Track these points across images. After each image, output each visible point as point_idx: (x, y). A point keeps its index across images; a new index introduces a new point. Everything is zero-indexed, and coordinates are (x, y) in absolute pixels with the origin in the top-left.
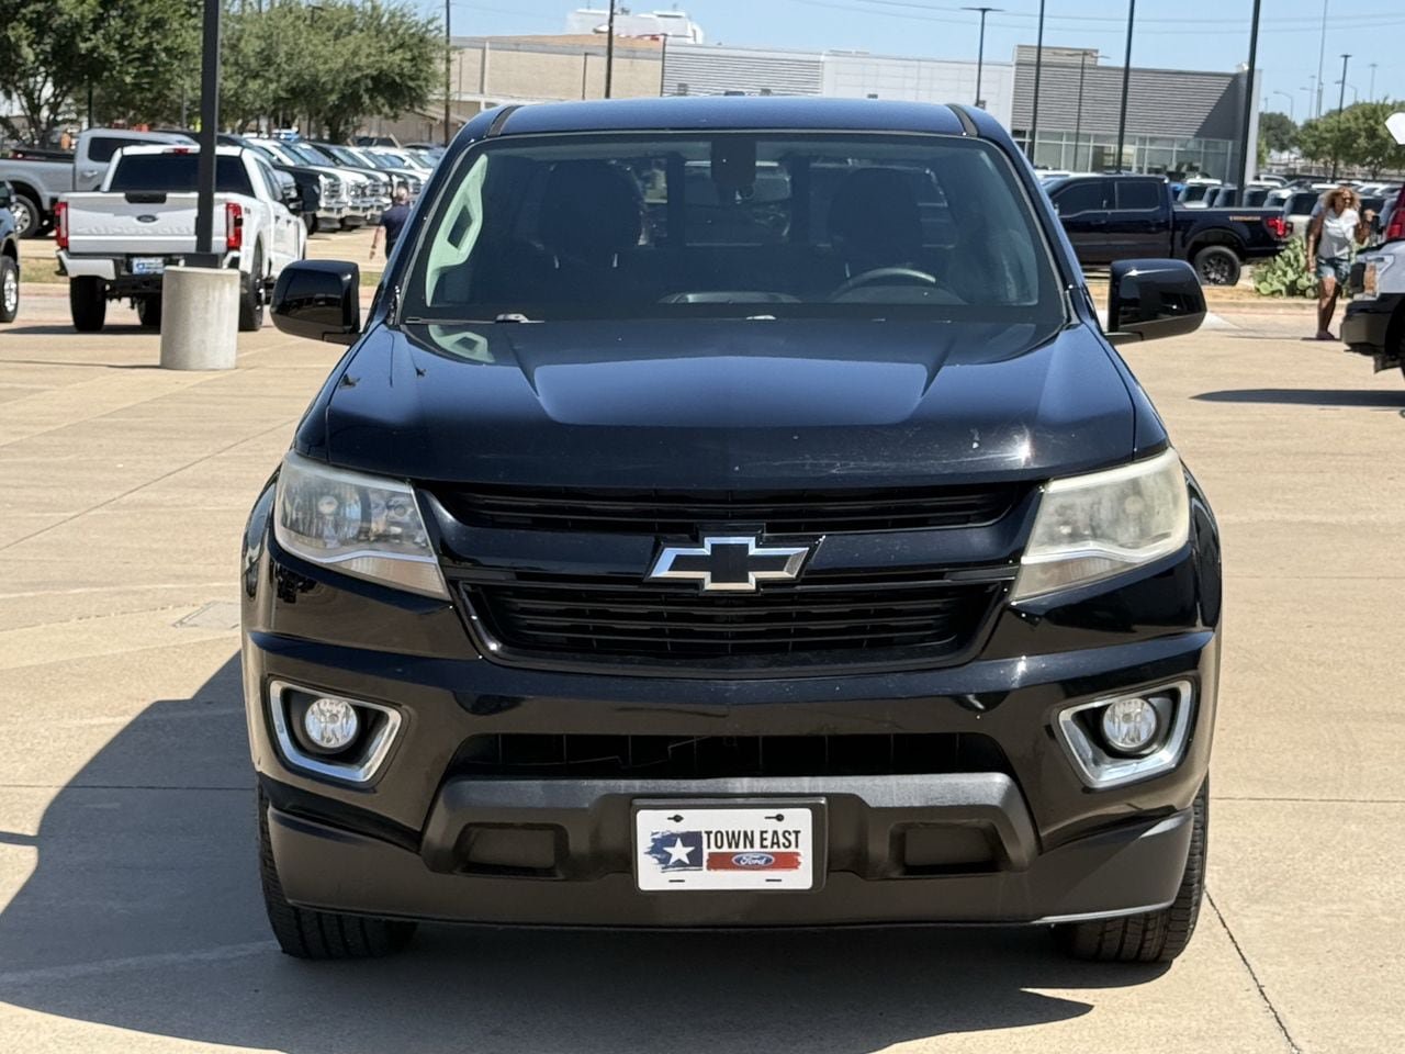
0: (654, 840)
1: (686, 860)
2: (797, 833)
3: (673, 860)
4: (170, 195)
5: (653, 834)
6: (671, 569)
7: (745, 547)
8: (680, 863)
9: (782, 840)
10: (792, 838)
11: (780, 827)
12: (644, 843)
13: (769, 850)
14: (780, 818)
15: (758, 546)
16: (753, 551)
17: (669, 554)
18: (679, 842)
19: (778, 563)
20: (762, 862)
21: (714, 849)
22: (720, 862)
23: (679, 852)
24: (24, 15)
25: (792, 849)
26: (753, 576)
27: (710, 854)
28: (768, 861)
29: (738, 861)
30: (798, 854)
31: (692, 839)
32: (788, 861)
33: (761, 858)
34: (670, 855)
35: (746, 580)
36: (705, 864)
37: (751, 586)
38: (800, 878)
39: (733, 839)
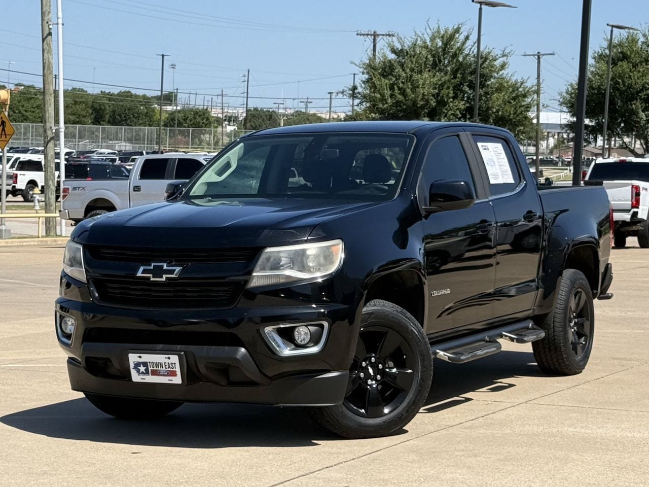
0: (134, 364)
1: (144, 372)
2: (175, 364)
3: (141, 372)
4: (604, 182)
5: (134, 362)
6: (142, 273)
7: (163, 266)
8: (143, 372)
9: (171, 366)
10: (174, 365)
11: (170, 361)
12: (132, 365)
13: (168, 369)
14: (169, 358)
15: (167, 266)
16: (165, 267)
17: (142, 269)
18: (142, 365)
19: (172, 272)
20: (166, 373)
21: (152, 368)
22: (155, 373)
23: (142, 369)
24: (641, 96)
25: (174, 369)
26: (164, 276)
27: (151, 370)
28: (168, 373)
29: (159, 372)
30: (176, 371)
31: (145, 364)
32: (173, 374)
33: (166, 372)
34: (140, 370)
35: (162, 277)
36: (150, 373)
37: (164, 279)
38: (177, 380)
39: (157, 365)
